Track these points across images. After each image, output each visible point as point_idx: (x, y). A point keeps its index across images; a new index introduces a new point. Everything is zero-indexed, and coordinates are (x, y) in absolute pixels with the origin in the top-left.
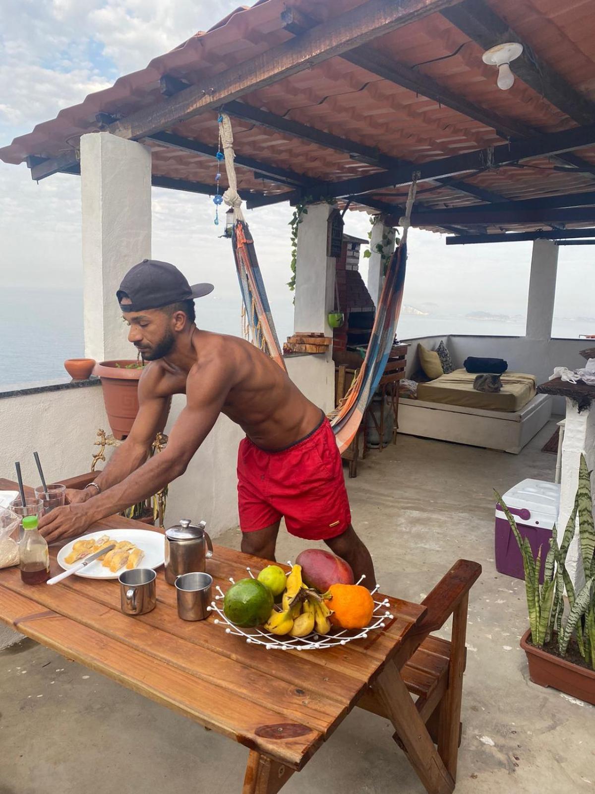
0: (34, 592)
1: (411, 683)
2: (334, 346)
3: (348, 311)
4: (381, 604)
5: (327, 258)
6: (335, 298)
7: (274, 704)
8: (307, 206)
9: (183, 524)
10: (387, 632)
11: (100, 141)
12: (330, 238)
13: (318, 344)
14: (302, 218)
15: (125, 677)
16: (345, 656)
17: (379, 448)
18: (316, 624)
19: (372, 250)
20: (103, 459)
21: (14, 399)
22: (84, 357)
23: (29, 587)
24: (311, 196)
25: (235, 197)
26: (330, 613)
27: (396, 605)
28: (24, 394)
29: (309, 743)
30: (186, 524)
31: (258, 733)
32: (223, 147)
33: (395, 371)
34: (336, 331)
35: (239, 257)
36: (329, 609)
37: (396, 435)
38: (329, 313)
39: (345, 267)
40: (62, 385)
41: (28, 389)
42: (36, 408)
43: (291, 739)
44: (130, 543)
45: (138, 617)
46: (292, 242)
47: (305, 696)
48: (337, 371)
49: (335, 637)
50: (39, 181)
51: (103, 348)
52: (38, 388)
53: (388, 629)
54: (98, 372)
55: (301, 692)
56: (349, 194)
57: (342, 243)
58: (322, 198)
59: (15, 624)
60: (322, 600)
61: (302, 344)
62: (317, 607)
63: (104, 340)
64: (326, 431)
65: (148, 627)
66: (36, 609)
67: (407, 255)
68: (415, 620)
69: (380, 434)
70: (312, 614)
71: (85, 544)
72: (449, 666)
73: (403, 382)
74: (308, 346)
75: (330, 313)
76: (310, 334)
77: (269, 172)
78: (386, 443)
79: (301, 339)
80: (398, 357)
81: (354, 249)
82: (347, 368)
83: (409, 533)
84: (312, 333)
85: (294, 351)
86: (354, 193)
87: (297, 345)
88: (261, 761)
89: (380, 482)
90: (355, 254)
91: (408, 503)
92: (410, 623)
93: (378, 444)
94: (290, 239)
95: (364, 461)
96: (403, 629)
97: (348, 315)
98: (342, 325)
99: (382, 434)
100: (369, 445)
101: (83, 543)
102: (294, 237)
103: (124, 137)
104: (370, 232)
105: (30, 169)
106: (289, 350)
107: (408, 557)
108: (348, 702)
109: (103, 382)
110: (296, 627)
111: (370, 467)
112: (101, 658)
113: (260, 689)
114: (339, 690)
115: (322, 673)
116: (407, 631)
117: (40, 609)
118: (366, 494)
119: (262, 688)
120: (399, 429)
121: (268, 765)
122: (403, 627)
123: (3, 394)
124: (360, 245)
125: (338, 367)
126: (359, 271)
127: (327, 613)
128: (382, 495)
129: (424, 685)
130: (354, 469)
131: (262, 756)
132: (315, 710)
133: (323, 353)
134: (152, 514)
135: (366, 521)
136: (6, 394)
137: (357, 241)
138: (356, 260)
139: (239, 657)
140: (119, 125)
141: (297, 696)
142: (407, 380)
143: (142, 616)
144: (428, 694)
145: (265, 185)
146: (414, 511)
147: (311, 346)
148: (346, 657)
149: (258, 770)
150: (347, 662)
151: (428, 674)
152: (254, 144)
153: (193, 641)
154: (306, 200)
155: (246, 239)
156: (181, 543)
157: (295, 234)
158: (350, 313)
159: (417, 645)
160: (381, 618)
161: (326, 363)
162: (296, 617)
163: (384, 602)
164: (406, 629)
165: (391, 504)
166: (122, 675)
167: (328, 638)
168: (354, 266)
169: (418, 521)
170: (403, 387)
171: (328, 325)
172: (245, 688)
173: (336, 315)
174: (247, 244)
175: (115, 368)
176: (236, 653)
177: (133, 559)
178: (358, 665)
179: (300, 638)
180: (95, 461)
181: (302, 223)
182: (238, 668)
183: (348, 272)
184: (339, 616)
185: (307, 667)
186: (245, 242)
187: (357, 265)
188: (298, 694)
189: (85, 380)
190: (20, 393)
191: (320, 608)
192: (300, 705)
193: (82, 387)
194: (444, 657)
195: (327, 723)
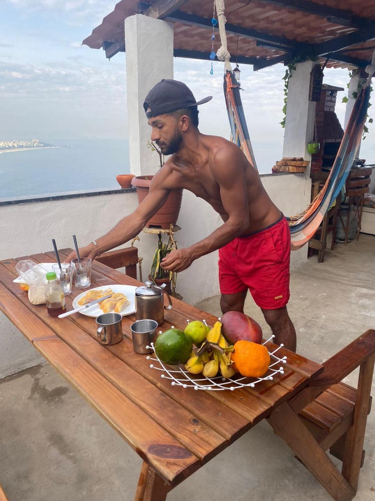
0: (52, 321)
1: (319, 418)
2: (312, 168)
3: (324, 142)
4: (280, 360)
5: (309, 102)
6: (314, 132)
7: (172, 428)
8: (296, 64)
9: (148, 285)
10: (283, 382)
11: (136, 21)
12: (312, 87)
13: (298, 166)
14: (292, 74)
15: (80, 388)
16: (241, 397)
17: (344, 243)
18: (219, 369)
19: (349, 96)
20: (138, 240)
21: (81, 199)
22: (130, 173)
23: (51, 318)
24: (299, 56)
25: (225, 53)
26: (231, 363)
27: (298, 362)
28: (87, 196)
29: (185, 466)
30: (149, 285)
31: (150, 450)
32: (218, 15)
33: (362, 187)
34: (314, 157)
35: (228, 98)
36: (231, 360)
37: (359, 234)
38: (308, 143)
39: (324, 109)
40: (112, 191)
41: (91, 193)
42: (96, 206)
43: (172, 460)
44: (123, 294)
45: (107, 347)
46: (285, 92)
47: (198, 425)
48: (313, 186)
49: (235, 382)
50: (110, 59)
51: (140, 167)
52: (97, 193)
53: (284, 380)
54: (134, 182)
55: (196, 421)
56: (328, 52)
57: (321, 91)
58: (307, 56)
59: (32, 342)
60: (223, 352)
61: (286, 166)
62: (220, 357)
63: (141, 162)
64: (283, 227)
65: (110, 355)
66: (48, 333)
67: (371, 95)
68: (310, 376)
69: (346, 233)
70: (217, 362)
71: (94, 293)
72: (354, 409)
73: (369, 195)
74: (290, 167)
75: (310, 143)
76: (293, 159)
77: (265, 39)
78: (350, 239)
79: (286, 163)
80: (364, 177)
81: (332, 95)
82: (320, 184)
83: (357, 303)
84: (294, 158)
85: (280, 171)
86: (332, 51)
87: (283, 167)
88: (149, 471)
89: (341, 266)
90: (333, 99)
91: (360, 282)
92: (304, 378)
93: (344, 240)
94: (283, 90)
95: (331, 251)
96: (297, 382)
97: (324, 145)
98: (318, 152)
99: (348, 233)
100: (337, 240)
101: (93, 292)
102: (286, 89)
103: (154, 18)
104: (348, 83)
105: (105, 51)
106: (276, 171)
107: (351, 321)
108: (230, 436)
109: (137, 190)
110: (205, 370)
111: (335, 256)
112: (70, 373)
113: (166, 413)
114: (226, 425)
115: (219, 408)
116: (299, 384)
117: (51, 333)
118: (329, 274)
119: (169, 413)
120: (361, 230)
121: (153, 476)
122: (296, 381)
123: (74, 196)
124: (337, 92)
125: (314, 183)
126: (335, 112)
127: (227, 363)
128: (341, 276)
129: (329, 421)
130: (322, 257)
131: (150, 468)
132: (202, 439)
133: (303, 173)
134: (169, 277)
135: (325, 293)
136: (76, 195)
137: (334, 89)
138: (333, 103)
139: (162, 386)
140: (151, 9)
141: (192, 424)
142: (371, 194)
143: (110, 346)
144: (331, 429)
145: (266, 51)
146: (363, 289)
147: (293, 167)
148: (241, 399)
149: (147, 478)
150: (241, 402)
151: (334, 413)
152: (252, 17)
153: (136, 369)
154: (295, 60)
155: (233, 85)
156: (144, 298)
157: (286, 86)
158: (325, 143)
159: (319, 392)
160: (275, 372)
161: (305, 180)
162: (205, 362)
163: (283, 359)
164: (299, 382)
165: (346, 282)
166: (78, 387)
167: (230, 381)
168: (331, 108)
169: (364, 296)
170: (368, 200)
171: (307, 152)
172: (157, 410)
173: (314, 145)
174: (234, 88)
175: (145, 180)
176: (161, 383)
177: (119, 305)
178: (249, 407)
179: (209, 378)
180: (133, 241)
181: (292, 78)
182: (158, 393)
183: (325, 112)
184: (238, 366)
185: (208, 402)
186: (232, 87)
187: (333, 107)
188: (193, 422)
189: (128, 188)
190: (85, 195)
191: (222, 358)
192: (191, 432)
193: (125, 193)
194: (351, 402)
195: (206, 451)
